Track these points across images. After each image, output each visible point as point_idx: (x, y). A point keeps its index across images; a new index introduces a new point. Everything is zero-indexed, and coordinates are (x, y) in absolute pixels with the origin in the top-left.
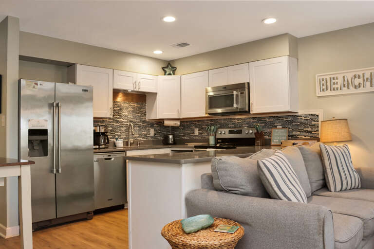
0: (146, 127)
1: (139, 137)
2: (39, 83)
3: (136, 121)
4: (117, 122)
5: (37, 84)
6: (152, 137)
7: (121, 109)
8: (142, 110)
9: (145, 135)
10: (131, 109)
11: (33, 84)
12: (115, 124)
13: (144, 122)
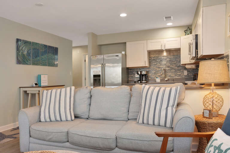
0: (181, 69)
1: (174, 76)
2: (97, 56)
3: (172, 66)
4: (159, 68)
5: (96, 57)
6: (185, 76)
7: (161, 61)
8: (177, 59)
9: (180, 75)
10: (169, 60)
11: (95, 57)
12: (157, 69)
13: (179, 66)
